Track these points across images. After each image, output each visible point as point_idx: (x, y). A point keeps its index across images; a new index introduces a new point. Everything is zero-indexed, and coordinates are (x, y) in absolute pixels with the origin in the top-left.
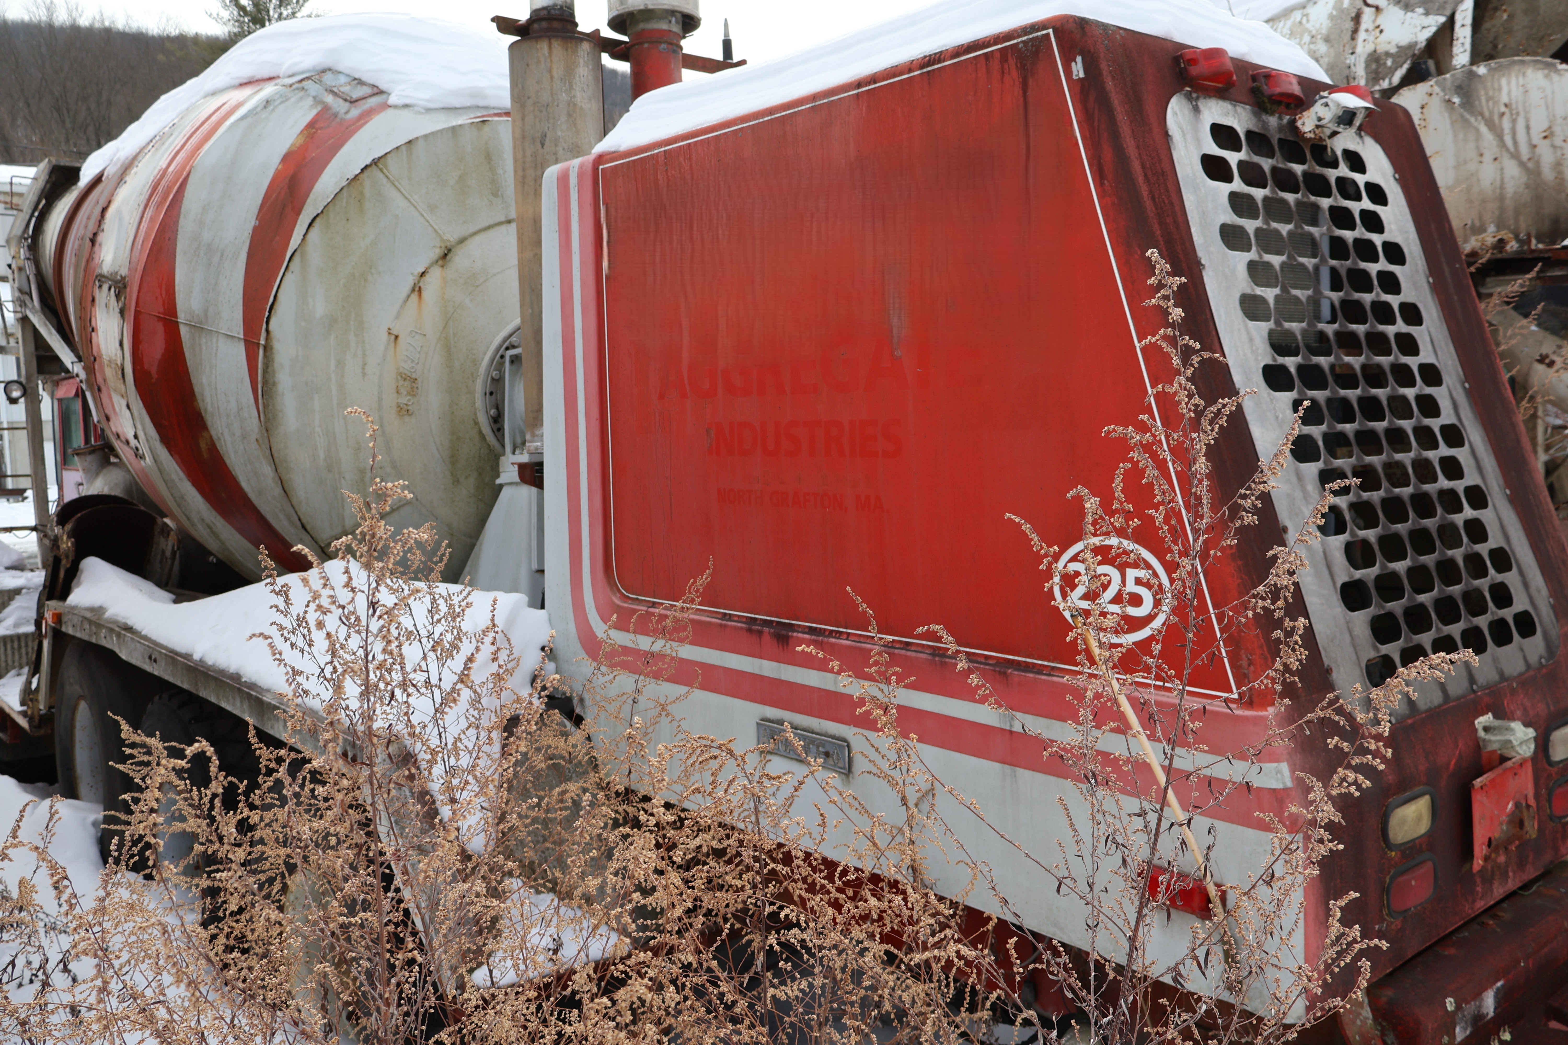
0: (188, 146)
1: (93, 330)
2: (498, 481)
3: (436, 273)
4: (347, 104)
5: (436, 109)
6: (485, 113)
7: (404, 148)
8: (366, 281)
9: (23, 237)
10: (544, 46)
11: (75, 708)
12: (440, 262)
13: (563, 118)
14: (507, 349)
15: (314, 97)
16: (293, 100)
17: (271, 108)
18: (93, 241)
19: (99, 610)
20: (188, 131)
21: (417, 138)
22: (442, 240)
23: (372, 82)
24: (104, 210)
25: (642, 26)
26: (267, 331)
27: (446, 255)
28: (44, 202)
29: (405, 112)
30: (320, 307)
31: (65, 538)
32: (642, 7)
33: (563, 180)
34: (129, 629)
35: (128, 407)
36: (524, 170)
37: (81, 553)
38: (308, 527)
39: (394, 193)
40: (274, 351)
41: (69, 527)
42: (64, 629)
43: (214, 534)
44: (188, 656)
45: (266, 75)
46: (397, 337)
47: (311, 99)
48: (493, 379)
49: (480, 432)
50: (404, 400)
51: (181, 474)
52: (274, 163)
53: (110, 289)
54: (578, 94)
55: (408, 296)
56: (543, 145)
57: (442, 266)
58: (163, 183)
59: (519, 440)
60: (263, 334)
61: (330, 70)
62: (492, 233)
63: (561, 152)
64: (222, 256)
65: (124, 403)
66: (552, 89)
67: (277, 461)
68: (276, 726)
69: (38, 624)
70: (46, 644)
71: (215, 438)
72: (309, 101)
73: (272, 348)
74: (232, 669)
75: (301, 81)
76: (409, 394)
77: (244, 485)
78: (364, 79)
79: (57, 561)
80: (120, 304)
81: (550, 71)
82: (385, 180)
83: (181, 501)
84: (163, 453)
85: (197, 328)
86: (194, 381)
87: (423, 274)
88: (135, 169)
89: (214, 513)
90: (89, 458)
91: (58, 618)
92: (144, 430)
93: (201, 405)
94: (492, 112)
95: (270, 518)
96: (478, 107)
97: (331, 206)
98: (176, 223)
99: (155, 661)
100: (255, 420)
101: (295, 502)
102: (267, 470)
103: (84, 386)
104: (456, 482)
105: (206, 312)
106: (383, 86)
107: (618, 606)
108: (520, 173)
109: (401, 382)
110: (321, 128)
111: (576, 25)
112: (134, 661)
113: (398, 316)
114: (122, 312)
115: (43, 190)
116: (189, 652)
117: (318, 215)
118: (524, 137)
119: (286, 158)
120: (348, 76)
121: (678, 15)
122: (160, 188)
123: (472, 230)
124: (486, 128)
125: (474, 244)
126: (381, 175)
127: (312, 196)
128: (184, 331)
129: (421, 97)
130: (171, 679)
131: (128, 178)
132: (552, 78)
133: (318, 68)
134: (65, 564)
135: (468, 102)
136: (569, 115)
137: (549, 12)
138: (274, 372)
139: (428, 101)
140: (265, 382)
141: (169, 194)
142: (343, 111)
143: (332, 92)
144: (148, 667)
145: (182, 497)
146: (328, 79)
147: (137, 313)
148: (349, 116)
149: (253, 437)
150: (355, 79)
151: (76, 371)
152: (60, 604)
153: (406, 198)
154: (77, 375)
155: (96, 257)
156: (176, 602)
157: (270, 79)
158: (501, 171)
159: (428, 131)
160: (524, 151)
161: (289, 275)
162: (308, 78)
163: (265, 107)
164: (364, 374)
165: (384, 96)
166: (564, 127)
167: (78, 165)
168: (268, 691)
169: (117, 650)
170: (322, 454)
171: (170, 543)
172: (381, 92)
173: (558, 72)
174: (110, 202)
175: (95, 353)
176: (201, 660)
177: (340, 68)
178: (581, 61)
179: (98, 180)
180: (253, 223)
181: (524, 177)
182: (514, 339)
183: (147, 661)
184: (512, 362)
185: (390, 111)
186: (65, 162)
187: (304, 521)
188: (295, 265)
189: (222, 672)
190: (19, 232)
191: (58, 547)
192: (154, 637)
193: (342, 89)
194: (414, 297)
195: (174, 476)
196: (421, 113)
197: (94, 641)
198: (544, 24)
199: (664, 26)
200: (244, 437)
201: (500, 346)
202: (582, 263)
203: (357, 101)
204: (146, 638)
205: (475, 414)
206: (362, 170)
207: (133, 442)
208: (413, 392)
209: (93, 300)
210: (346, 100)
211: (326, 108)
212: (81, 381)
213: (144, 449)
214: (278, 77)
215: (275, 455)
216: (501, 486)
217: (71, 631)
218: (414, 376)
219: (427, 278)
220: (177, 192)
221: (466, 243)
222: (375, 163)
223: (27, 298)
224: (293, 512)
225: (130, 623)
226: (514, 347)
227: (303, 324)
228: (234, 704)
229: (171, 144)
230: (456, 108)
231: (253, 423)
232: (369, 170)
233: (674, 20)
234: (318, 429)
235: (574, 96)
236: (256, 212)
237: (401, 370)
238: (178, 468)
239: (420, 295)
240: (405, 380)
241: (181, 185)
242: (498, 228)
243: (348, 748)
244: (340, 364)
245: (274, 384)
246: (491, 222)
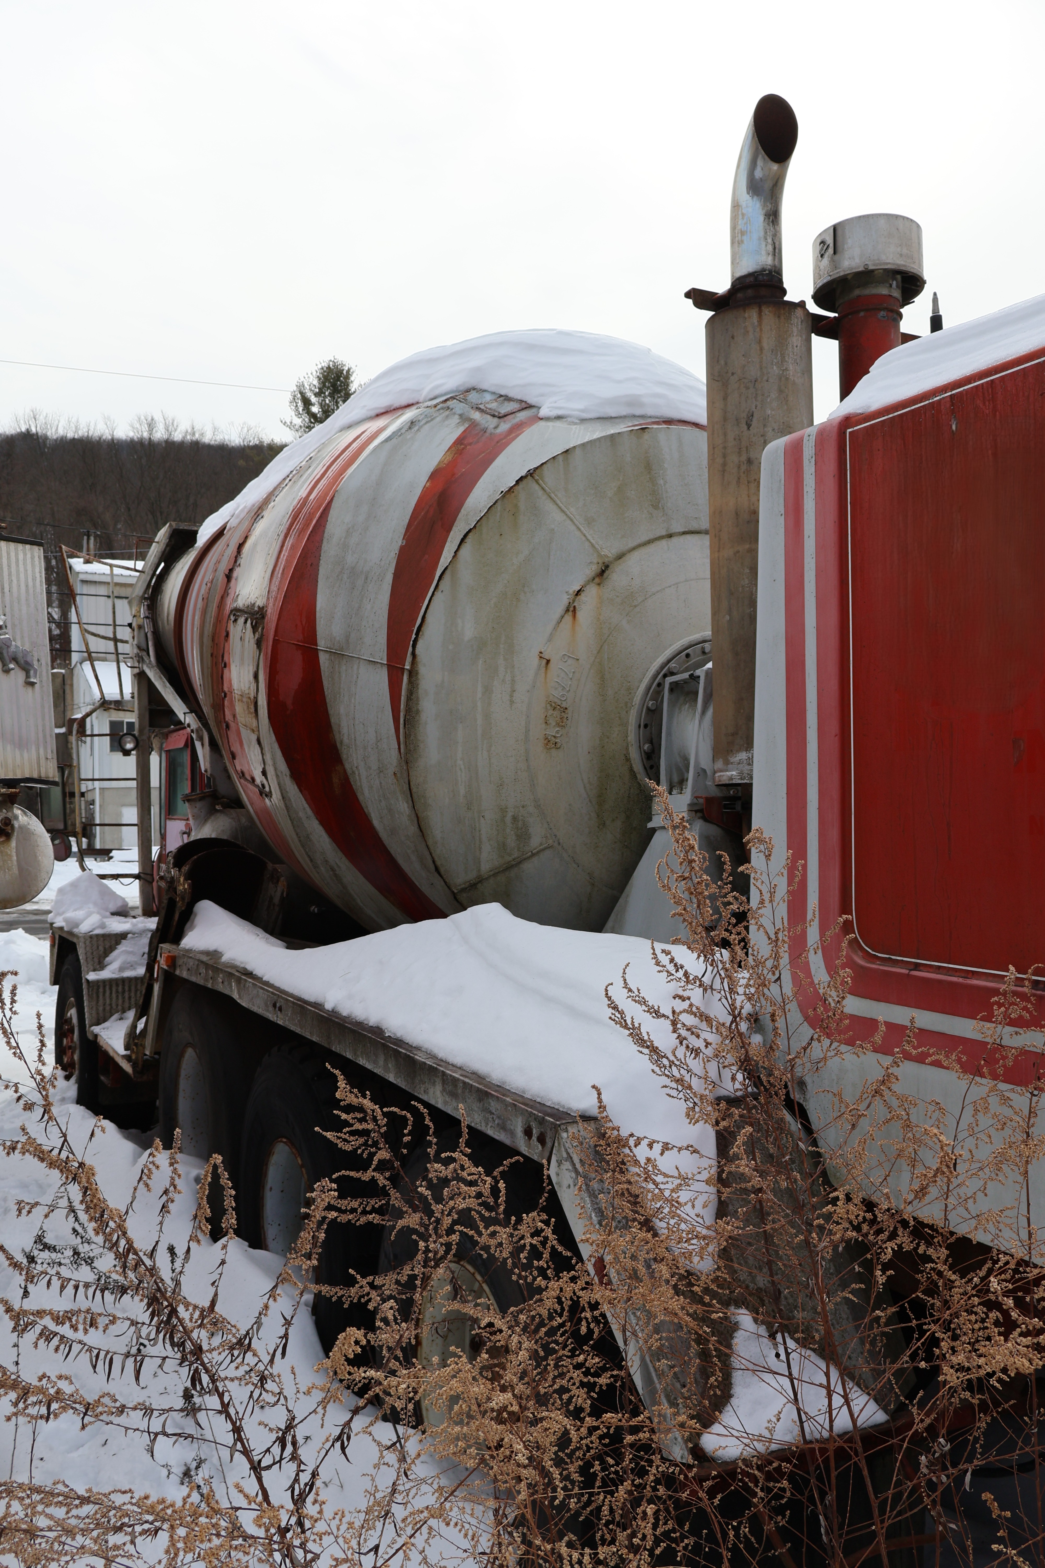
0: (330, 473)
1: (225, 666)
2: (650, 825)
3: (592, 592)
4: (496, 420)
5: (591, 419)
6: (642, 422)
7: (561, 458)
8: (518, 600)
9: (143, 598)
10: (752, 314)
11: (182, 1055)
12: (597, 580)
13: (774, 395)
14: (665, 676)
15: (461, 415)
16: (438, 419)
17: (416, 428)
18: (229, 577)
19: (215, 955)
20: (327, 461)
21: (574, 447)
22: (600, 556)
23: (519, 398)
24: (241, 546)
25: (857, 292)
26: (414, 655)
27: (602, 573)
28: (163, 565)
29: (558, 424)
30: (469, 629)
31: (182, 880)
32: (861, 269)
33: (794, 454)
34: (250, 974)
35: (259, 742)
36: (724, 456)
37: (197, 896)
38: (442, 870)
39: (549, 506)
40: (420, 677)
41: (185, 869)
42: (177, 972)
43: (337, 877)
44: (318, 1006)
45: (404, 402)
46: (548, 661)
47: (457, 417)
48: (648, 709)
49: (631, 770)
50: (552, 731)
51: (309, 812)
52: (421, 480)
53: (246, 622)
54: (791, 367)
55: (562, 617)
56: (749, 426)
57: (599, 584)
58: (304, 510)
59: (676, 779)
60: (409, 658)
61: (474, 389)
62: (652, 548)
63: (770, 433)
64: (366, 578)
65: (254, 737)
66: (761, 362)
67: (415, 796)
69: (150, 968)
70: (156, 988)
71: (349, 771)
72: (456, 419)
73: (417, 673)
74: (373, 1021)
75: (446, 401)
76: (558, 725)
77: (376, 823)
78: (511, 395)
79: (172, 903)
80: (257, 636)
81: (760, 342)
82: (540, 492)
83: (305, 840)
84: (292, 789)
85: (338, 655)
86: (331, 712)
87: (578, 593)
88: (272, 504)
89: (340, 854)
90: (199, 804)
91: (173, 961)
92: (274, 765)
93: (337, 737)
94: (649, 420)
95: (401, 861)
96: (634, 416)
97: (484, 521)
98: (319, 548)
99: (280, 1009)
100: (394, 753)
101: (430, 843)
102: (403, 807)
103: (194, 736)
104: (602, 825)
105: (347, 637)
106: (531, 400)
107: (862, 967)
108: (719, 460)
109: (551, 712)
110: (470, 444)
111: (784, 292)
112: (255, 1009)
113: (550, 639)
114: (259, 643)
115: (163, 553)
116: (320, 1000)
117: (470, 531)
118: (725, 419)
119: (434, 476)
120: (494, 393)
121: (899, 277)
122: (301, 516)
123: (631, 545)
124: (646, 436)
125: (633, 560)
126: (537, 487)
127: (463, 512)
128: (323, 658)
129: (575, 407)
130: (298, 1030)
131: (265, 513)
132: (761, 349)
133: (462, 388)
134: (180, 906)
135: (624, 411)
136: (781, 391)
137: (756, 278)
138: (418, 699)
139: (582, 411)
140: (408, 710)
141: (311, 520)
142: (492, 426)
143: (478, 409)
144: (271, 1016)
145: (308, 837)
146: (473, 397)
147: (276, 642)
148: (498, 431)
149: (390, 771)
150: (501, 396)
151: (187, 722)
152: (174, 947)
153: (563, 511)
154: (189, 725)
155: (231, 592)
156: (287, 948)
157: (408, 406)
158: (662, 482)
159: (586, 440)
160: (725, 435)
161: (438, 594)
162: (453, 398)
163: (410, 428)
164: (512, 702)
165: (534, 410)
166: (775, 404)
167: (196, 529)
168: (418, 1048)
169: (235, 996)
170: (462, 791)
171: (279, 890)
172: (530, 406)
173: (768, 343)
174: (246, 538)
175: (226, 689)
176: (333, 1011)
177: (484, 386)
178: (795, 329)
179: (219, 534)
180: (400, 543)
181: (724, 465)
182: (672, 665)
183: (271, 1009)
184: (671, 690)
185: (542, 424)
186: (184, 526)
187: (438, 863)
188: (445, 584)
189: (360, 1024)
190: (141, 594)
191: (175, 890)
192: (277, 984)
193: (488, 406)
194: (568, 618)
195: (301, 814)
196: (576, 424)
197: (209, 986)
198: (750, 292)
199: (884, 291)
200: (380, 771)
201: (658, 673)
202: (820, 547)
203: (505, 416)
204: (267, 983)
205: (627, 749)
206: (518, 482)
207: (259, 779)
208: (562, 723)
209: (227, 635)
210: (494, 416)
211: (474, 424)
212: (192, 731)
213: (273, 785)
214: (418, 403)
215: (414, 790)
216: (653, 831)
217: (185, 975)
218: (564, 705)
219: (583, 597)
220: (320, 517)
221: (624, 558)
222: (531, 475)
223: (145, 653)
224: (427, 853)
225: (249, 968)
226: (672, 674)
227: (451, 647)
228: (375, 1062)
229: (310, 475)
230: (611, 418)
231: (392, 756)
232: (525, 481)
233: (895, 282)
234: (460, 762)
235: (786, 369)
236: (403, 531)
237: (551, 698)
238: (306, 806)
239: (574, 616)
240: (554, 709)
241: (324, 510)
242: (658, 543)
243: (534, 1125)
244: (488, 690)
245: (418, 712)
246: (652, 537)
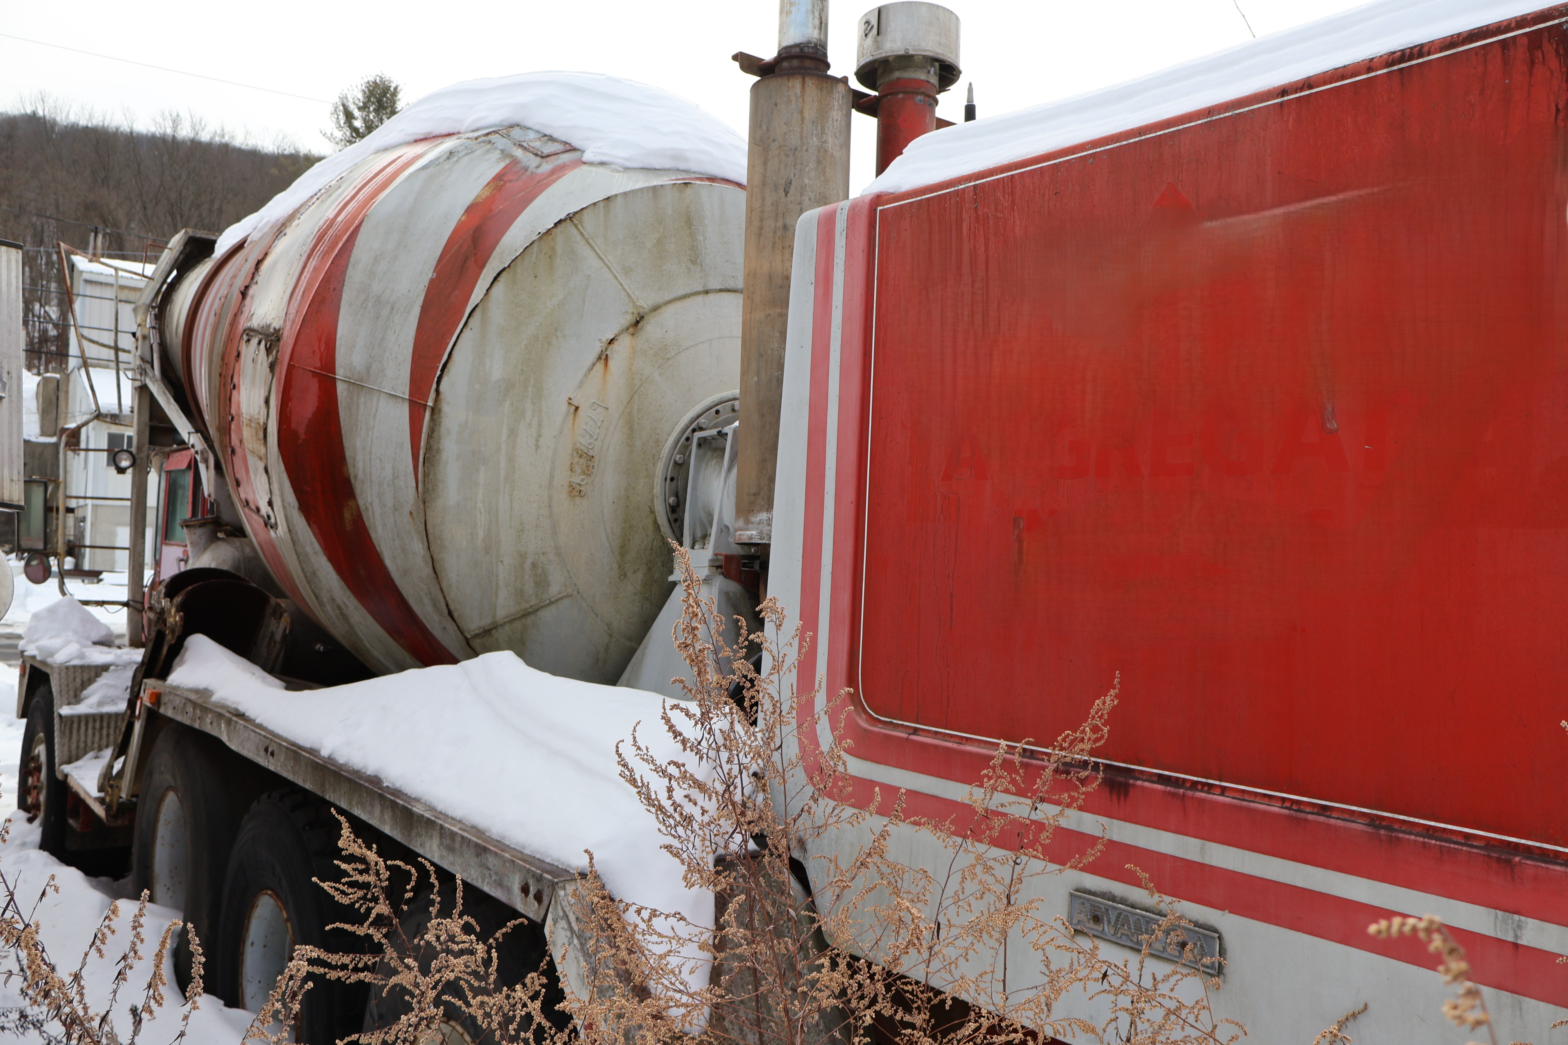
0: (360, 196)
1: (234, 387)
2: (671, 578)
3: (625, 342)
4: (538, 159)
5: (634, 169)
6: (685, 176)
7: (601, 205)
8: (550, 344)
9: (150, 306)
10: (796, 84)
11: (162, 799)
12: (631, 330)
13: (812, 165)
14: (694, 431)
15: (502, 151)
16: (478, 152)
17: (455, 159)
18: (244, 294)
19: (205, 693)
20: (359, 183)
21: (616, 195)
22: (635, 306)
23: (563, 139)
24: (259, 263)
25: (897, 74)
26: (437, 391)
27: (638, 322)
28: (175, 273)
29: (601, 170)
30: (497, 370)
31: (173, 611)
32: (902, 52)
33: (827, 224)
34: (241, 716)
35: (266, 470)
36: (761, 220)
37: (189, 629)
38: (456, 615)
39: (587, 252)
40: (443, 415)
41: (178, 599)
42: (162, 710)
43: (344, 617)
44: (313, 752)
45: (445, 131)
46: (577, 408)
47: (498, 152)
48: (676, 463)
49: (655, 522)
50: (577, 479)
51: (317, 547)
52: (457, 214)
53: (259, 343)
54: (830, 140)
55: (594, 364)
56: (786, 193)
57: (633, 335)
58: (330, 232)
59: (699, 534)
60: (432, 395)
61: (518, 125)
62: (688, 302)
63: (806, 202)
64: (392, 309)
65: (261, 466)
66: (801, 132)
67: (430, 537)
68: (428, 845)
69: (131, 704)
70: (138, 726)
71: (362, 508)
72: (497, 154)
73: (440, 411)
74: (371, 770)
75: (488, 134)
76: (583, 473)
77: (388, 563)
78: (555, 135)
79: (160, 636)
80: (271, 359)
81: (802, 112)
82: (579, 237)
83: (311, 577)
84: (300, 522)
85: (357, 386)
86: (346, 444)
87: (611, 341)
88: (297, 222)
89: (348, 593)
90: (199, 531)
91: (157, 698)
92: (282, 495)
93: (351, 470)
94: (693, 176)
95: (412, 602)
96: (678, 170)
97: (519, 261)
98: (344, 273)
99: (272, 754)
100: (412, 491)
101: (444, 585)
102: (418, 547)
103: (198, 458)
104: (623, 576)
105: (368, 368)
106: (576, 143)
107: (865, 730)
108: (756, 223)
109: (577, 459)
110: (510, 181)
111: (828, 66)
112: (245, 753)
113: (581, 385)
114: (272, 367)
115: (176, 260)
116: (316, 746)
117: (504, 269)
118: (764, 184)
119: (470, 209)
120: (538, 132)
121: (937, 64)
122: (327, 238)
123: (667, 297)
124: (689, 191)
125: (668, 312)
126: (575, 231)
127: (498, 249)
128: (341, 388)
129: (619, 154)
130: (290, 777)
131: (288, 231)
132: (803, 119)
133: (505, 123)
134: (169, 639)
135: (668, 164)
136: (819, 162)
137: (802, 50)
138: (439, 438)
139: (627, 159)
140: (429, 448)
141: (337, 243)
142: (534, 165)
143: (521, 146)
144: (262, 760)
145: (314, 573)
146: (516, 133)
147: (290, 367)
148: (540, 171)
149: (407, 510)
150: (545, 135)
151: (191, 442)
152: (160, 682)
153: (600, 258)
154: (193, 446)
155: (246, 310)
156: (287, 688)
157: (449, 135)
158: (701, 238)
159: (628, 189)
160: (763, 199)
161: (467, 332)
162: (495, 132)
163: (448, 158)
164: (537, 447)
165: (578, 154)
166: (813, 174)
167: (214, 238)
168: (417, 800)
169: (224, 739)
170: (481, 535)
171: (282, 626)
172: (574, 149)
173: (810, 114)
174: (266, 254)
175: (233, 412)
176: (329, 758)
177: (529, 124)
178: (836, 104)
179: (239, 247)
180: (430, 276)
181: (761, 228)
182: (702, 420)
183: (262, 753)
184: (699, 445)
185: (585, 168)
186: (201, 234)
187: (452, 607)
188: (475, 321)
189: (357, 773)
190: (148, 301)
191: (165, 622)
192: (271, 727)
193: (532, 144)
194: (600, 366)
195: (308, 549)
196: (619, 172)
197: (196, 726)
198: (795, 62)
199: (922, 76)
200: (396, 509)
201: (687, 427)
202: (846, 319)
203: (548, 156)
204: (260, 726)
205: (652, 501)
206: (556, 224)
207: (265, 509)
208: (587, 471)
209: (238, 355)
210: (536, 155)
211: (515, 161)
212: (197, 452)
213: (279, 517)
214: (459, 133)
215: (430, 530)
216: (674, 584)
217: (170, 713)
218: (591, 453)
219: (616, 346)
220: (347, 240)
221: (659, 311)
222: (570, 218)
223: (148, 366)
224: (440, 596)
225: (242, 709)
226: (701, 429)
227: (477, 387)
228: (371, 813)
229: (339, 196)
230: (655, 169)
231: (409, 493)
232: (563, 225)
233: (933, 69)
234: (480, 505)
235: (826, 142)
236: (434, 263)
237: (578, 446)
238: (314, 540)
239: (606, 364)
240: (581, 456)
241: (352, 234)
242: (694, 298)
243: (531, 882)
244: (513, 433)
245: (438, 451)
246: (688, 290)
